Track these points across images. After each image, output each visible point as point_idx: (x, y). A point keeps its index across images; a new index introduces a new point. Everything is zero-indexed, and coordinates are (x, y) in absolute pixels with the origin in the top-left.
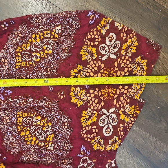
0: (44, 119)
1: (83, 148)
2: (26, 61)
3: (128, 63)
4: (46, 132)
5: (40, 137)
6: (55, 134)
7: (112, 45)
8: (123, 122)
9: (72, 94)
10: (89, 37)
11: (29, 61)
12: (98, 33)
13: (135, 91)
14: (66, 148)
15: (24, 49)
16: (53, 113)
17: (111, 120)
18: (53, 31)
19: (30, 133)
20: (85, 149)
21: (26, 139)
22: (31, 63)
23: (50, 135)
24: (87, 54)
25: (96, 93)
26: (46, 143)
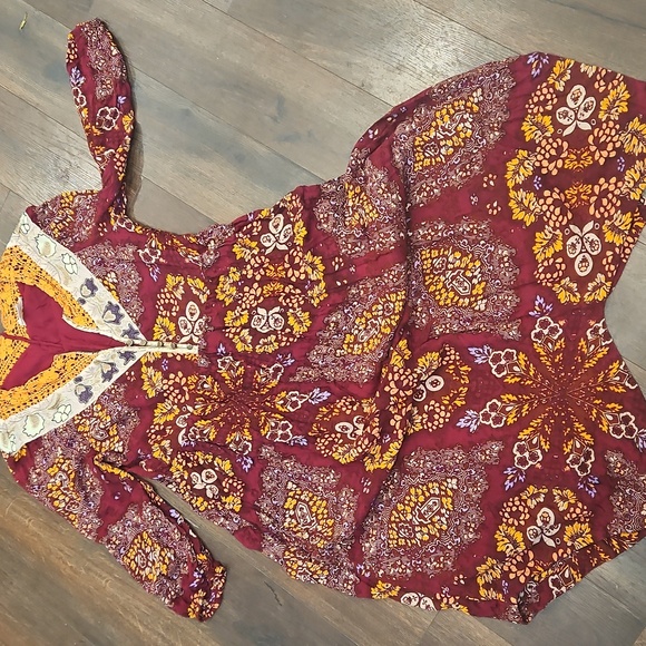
0: (467, 255)
1: (540, 300)
2: (431, 157)
3: (613, 133)
4: (471, 279)
5: (461, 289)
6: (487, 281)
7: (579, 107)
8: (612, 246)
9: (512, 204)
10: (536, 99)
11: (436, 157)
12: (551, 90)
13: (632, 185)
14: (508, 304)
15: (427, 139)
16: (482, 242)
17: (587, 245)
18: (469, 100)
19: (444, 286)
20: (542, 301)
21: (438, 298)
22: (439, 159)
23: (479, 283)
24: (534, 128)
25: (556, 196)
26: (472, 299)
